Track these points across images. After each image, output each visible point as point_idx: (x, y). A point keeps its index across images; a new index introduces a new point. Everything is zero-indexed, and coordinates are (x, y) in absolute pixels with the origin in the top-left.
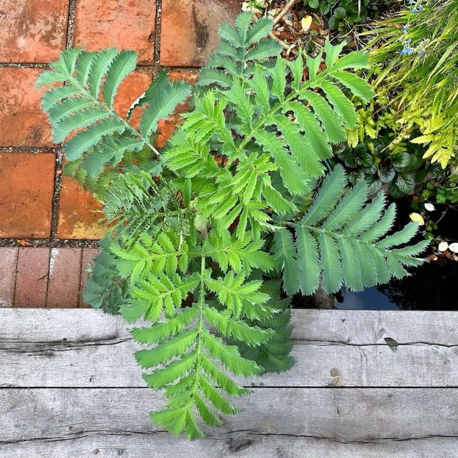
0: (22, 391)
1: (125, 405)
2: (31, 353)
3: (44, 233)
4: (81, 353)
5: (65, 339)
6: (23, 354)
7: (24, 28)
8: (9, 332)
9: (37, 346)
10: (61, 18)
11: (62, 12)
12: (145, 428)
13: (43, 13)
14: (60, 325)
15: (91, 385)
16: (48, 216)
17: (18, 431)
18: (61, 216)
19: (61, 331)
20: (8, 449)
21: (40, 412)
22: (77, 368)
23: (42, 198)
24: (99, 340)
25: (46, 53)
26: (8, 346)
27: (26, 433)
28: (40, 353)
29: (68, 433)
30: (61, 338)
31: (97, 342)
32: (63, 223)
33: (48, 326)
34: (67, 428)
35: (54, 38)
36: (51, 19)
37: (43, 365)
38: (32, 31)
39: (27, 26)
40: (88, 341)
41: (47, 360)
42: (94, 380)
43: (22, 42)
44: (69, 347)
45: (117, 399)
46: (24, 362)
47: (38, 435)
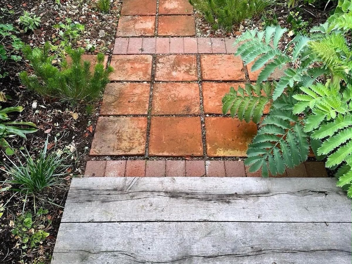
0: (214, 223)
1: (287, 233)
2: (216, 201)
3: (199, 154)
4: (248, 201)
5: (236, 193)
6: (211, 201)
7: (175, 68)
8: (200, 189)
9: (219, 197)
10: (194, 64)
11: (194, 62)
12: (306, 248)
13: (184, 63)
14: (231, 186)
15: (260, 220)
16: (201, 145)
17: (215, 249)
18: (208, 145)
19: (232, 189)
20: (210, 262)
21: (228, 237)
22: (247, 210)
23: (196, 137)
24: (259, 194)
25: (188, 77)
26: (199, 197)
27: (221, 251)
28: (221, 201)
29: (251, 251)
30: (234, 192)
31: (258, 195)
32: (210, 149)
33: (224, 186)
34: (249, 248)
35: (191, 72)
36: (189, 65)
37: (225, 208)
38: (179, 69)
39: (176, 67)
40: (252, 194)
41: (227, 205)
42: (262, 218)
43: (174, 74)
44: (240, 197)
45: (280, 229)
46: (212, 206)
47: (230, 252)
